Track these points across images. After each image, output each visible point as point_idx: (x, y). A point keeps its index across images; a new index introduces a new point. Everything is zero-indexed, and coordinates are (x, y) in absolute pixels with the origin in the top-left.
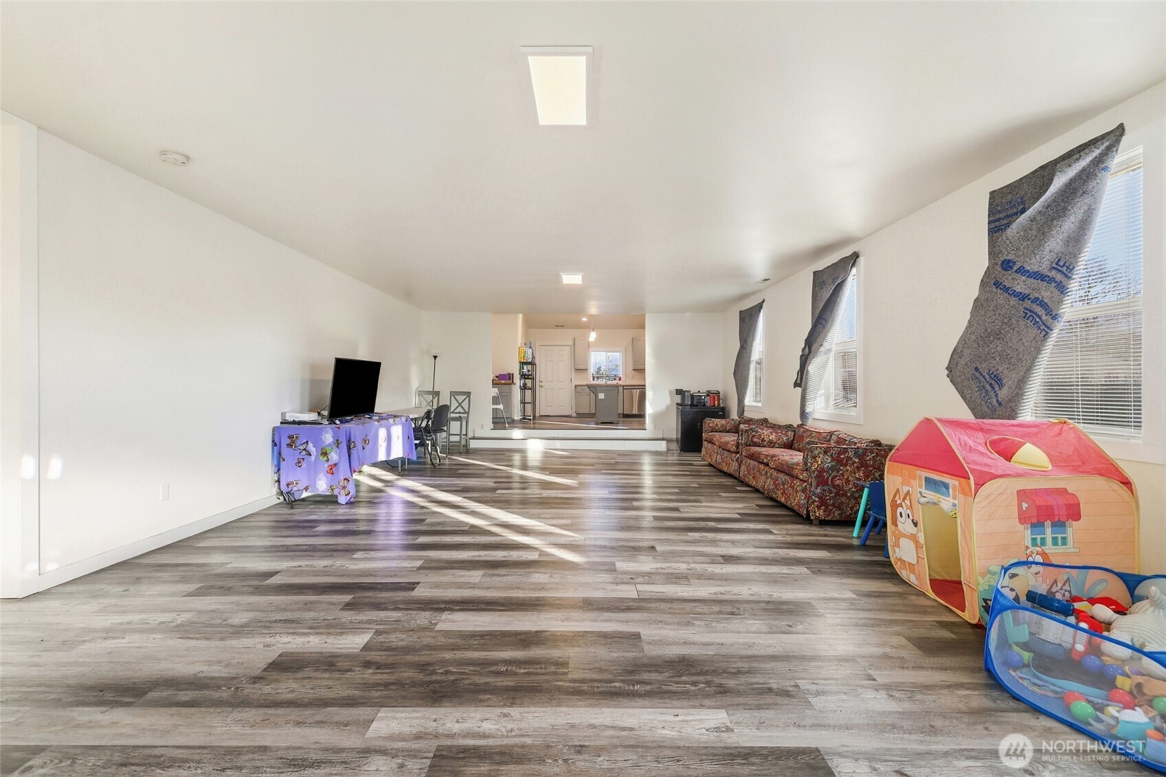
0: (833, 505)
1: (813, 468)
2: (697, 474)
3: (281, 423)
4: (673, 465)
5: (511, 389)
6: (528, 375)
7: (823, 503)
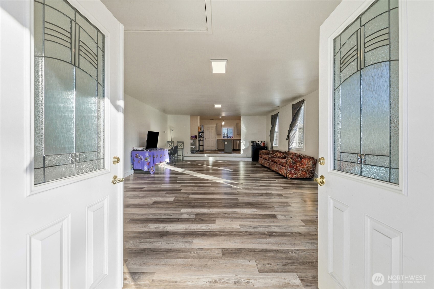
0: (294, 174)
1: (288, 163)
2: (257, 167)
3: (133, 150)
4: (250, 165)
5: (196, 141)
6: (202, 136)
7: (291, 173)
